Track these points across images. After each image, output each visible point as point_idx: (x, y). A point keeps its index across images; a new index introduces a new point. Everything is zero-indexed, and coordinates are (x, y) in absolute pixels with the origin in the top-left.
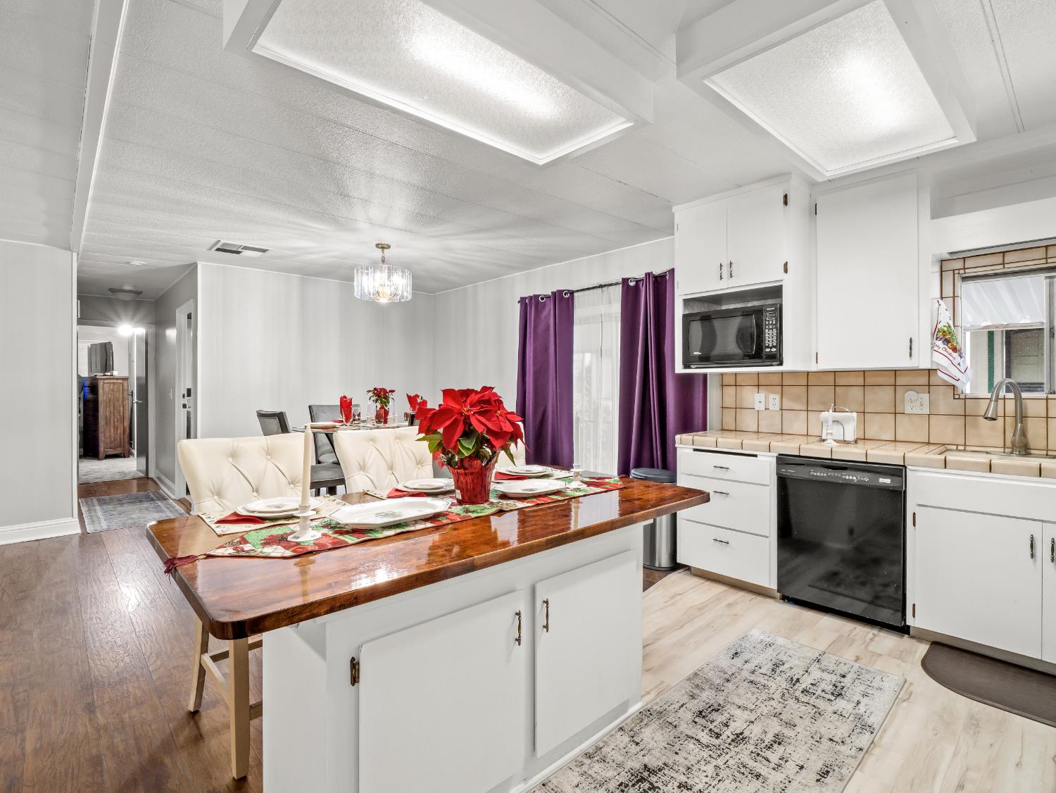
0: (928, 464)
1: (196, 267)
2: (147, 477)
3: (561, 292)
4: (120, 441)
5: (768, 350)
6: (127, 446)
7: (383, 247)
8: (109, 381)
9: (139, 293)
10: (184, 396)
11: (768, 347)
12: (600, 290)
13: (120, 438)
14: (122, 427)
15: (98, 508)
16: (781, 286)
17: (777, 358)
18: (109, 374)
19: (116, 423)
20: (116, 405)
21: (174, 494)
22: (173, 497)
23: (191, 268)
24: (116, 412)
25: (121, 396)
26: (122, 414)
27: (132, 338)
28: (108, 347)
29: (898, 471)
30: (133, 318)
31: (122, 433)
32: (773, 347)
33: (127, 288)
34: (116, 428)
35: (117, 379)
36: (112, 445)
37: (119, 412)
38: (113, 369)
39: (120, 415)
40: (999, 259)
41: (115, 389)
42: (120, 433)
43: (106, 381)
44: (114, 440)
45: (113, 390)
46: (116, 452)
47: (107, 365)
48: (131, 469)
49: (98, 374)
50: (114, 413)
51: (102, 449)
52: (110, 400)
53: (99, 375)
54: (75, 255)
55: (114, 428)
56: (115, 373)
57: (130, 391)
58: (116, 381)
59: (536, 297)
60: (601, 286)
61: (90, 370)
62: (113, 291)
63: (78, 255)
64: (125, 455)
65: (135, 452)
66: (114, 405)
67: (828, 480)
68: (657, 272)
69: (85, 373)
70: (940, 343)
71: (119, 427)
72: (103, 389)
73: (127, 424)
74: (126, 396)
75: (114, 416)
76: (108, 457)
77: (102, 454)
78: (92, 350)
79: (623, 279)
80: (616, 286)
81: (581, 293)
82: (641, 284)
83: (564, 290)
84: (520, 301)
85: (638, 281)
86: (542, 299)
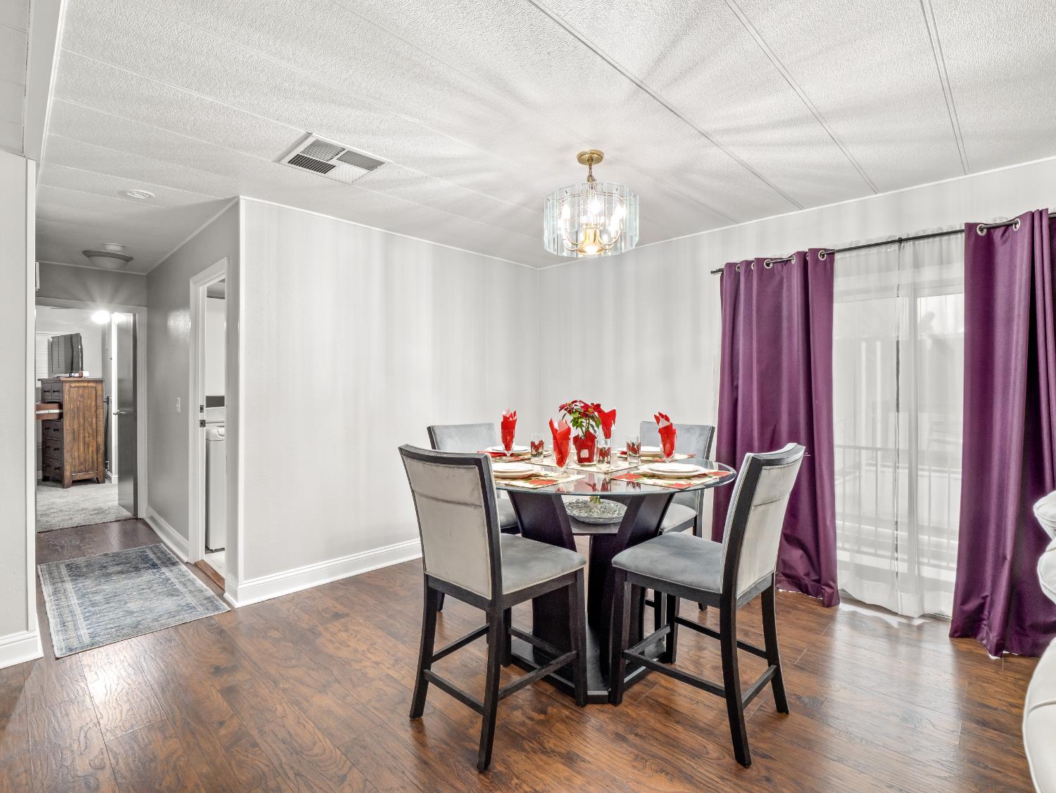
1: (237, 205)
2: (136, 518)
3: (814, 251)
4: (93, 462)
6: (101, 467)
7: (592, 159)
8: (77, 384)
9: (128, 259)
10: (202, 409)
12: (896, 246)
13: (93, 458)
14: (95, 445)
15: (69, 586)
18: (77, 375)
19: (87, 439)
20: (87, 416)
21: (188, 556)
22: (185, 559)
23: (228, 206)
24: (87, 425)
25: (93, 404)
26: (94, 426)
27: (110, 326)
28: (74, 340)
30: (111, 301)
31: (95, 451)
33: (113, 248)
34: (86, 445)
35: (89, 381)
36: (82, 467)
37: (91, 425)
38: (82, 370)
39: (92, 429)
41: (86, 395)
42: (93, 451)
43: (73, 385)
44: (85, 460)
45: (82, 396)
46: (87, 477)
47: (73, 364)
48: (110, 504)
49: (61, 375)
50: (84, 426)
51: (67, 474)
52: (78, 409)
53: (64, 376)
54: (32, 164)
55: (84, 444)
56: (86, 374)
57: (105, 397)
58: (86, 384)
60: (900, 241)
61: (51, 370)
62: (88, 254)
63: (38, 166)
64: (100, 479)
65: (114, 476)
66: (84, 417)
69: (44, 375)
71: (91, 444)
72: (69, 395)
73: (101, 439)
74: (99, 402)
75: (84, 430)
76: (77, 482)
77: (67, 479)
78: (52, 346)
79: (966, 225)
80: (945, 238)
81: (847, 254)
82: (997, 234)
83: (820, 249)
84: (719, 270)
85: (991, 229)
86: (768, 265)
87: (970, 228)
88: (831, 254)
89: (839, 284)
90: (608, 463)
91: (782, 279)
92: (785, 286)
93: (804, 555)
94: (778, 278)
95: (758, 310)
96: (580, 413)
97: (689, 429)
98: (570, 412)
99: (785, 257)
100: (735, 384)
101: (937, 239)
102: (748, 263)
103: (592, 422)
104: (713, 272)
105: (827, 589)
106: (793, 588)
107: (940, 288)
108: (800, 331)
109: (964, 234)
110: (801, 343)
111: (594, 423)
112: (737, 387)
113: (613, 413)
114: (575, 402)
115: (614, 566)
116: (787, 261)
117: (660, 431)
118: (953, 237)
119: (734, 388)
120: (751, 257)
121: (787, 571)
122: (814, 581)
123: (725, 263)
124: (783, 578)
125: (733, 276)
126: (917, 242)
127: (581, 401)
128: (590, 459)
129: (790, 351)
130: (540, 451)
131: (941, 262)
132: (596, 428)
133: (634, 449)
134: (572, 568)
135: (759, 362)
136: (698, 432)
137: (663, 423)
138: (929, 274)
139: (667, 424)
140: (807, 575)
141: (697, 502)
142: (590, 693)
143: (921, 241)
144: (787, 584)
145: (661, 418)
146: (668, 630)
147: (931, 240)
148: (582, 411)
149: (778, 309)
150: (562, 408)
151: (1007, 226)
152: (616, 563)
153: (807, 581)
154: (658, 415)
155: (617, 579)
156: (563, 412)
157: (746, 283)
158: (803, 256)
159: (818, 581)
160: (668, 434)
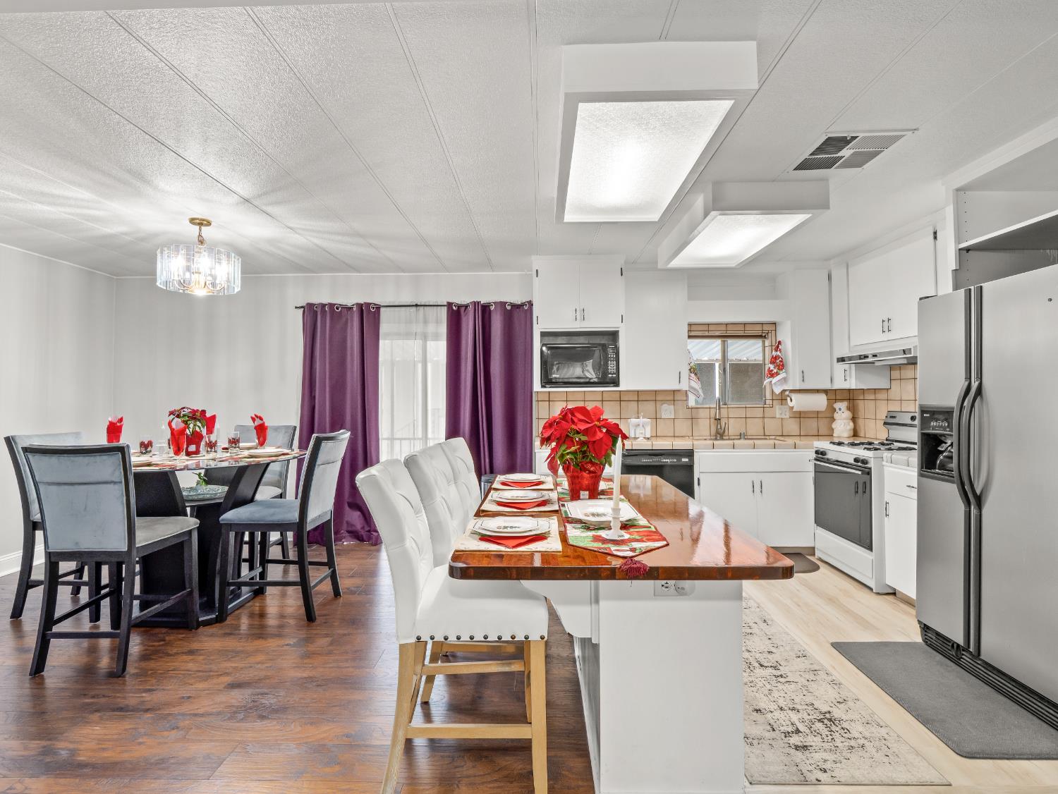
0: (706, 447)
3: (368, 305)
5: (610, 376)
7: (201, 223)
11: (610, 374)
12: (414, 308)
16: (618, 331)
17: (616, 382)
29: (690, 454)
32: (614, 374)
40: (705, 328)
59: (331, 305)
60: (417, 305)
67: (653, 464)
68: (483, 301)
70: (693, 375)
79: (448, 303)
80: (439, 308)
81: (388, 309)
82: (463, 309)
83: (371, 304)
84: (302, 307)
85: (459, 307)
86: (337, 308)
87: (450, 305)
88: (378, 308)
89: (384, 328)
90: (215, 452)
91: (347, 319)
92: (349, 324)
93: (361, 516)
94: (344, 319)
95: (330, 342)
96: (188, 417)
97: (277, 429)
98: (178, 416)
99: (349, 305)
100: (313, 395)
101: (435, 308)
102: (323, 306)
103: (198, 423)
104: (296, 308)
105: (374, 533)
106: (354, 540)
107: (436, 337)
108: (358, 358)
109: (446, 308)
110: (359, 366)
111: (200, 425)
112: (314, 397)
113: (214, 417)
114: (184, 408)
115: (221, 522)
116: (351, 308)
117: (256, 428)
118: (442, 307)
119: (312, 398)
120: (325, 300)
121: (350, 529)
122: (367, 531)
123: (306, 302)
124: (347, 534)
125: (313, 314)
126: (425, 308)
127: (187, 408)
128: (197, 452)
129: (352, 372)
130: (148, 450)
131: (437, 323)
132: (202, 429)
133: (234, 442)
134: (188, 527)
135: (330, 378)
136: (283, 431)
137: (258, 422)
138: (431, 328)
139: (261, 422)
140: (363, 528)
141: (283, 482)
142: (201, 619)
143: (428, 308)
144: (349, 538)
145: (256, 418)
146: (260, 570)
147: (432, 308)
148: (191, 415)
149: (344, 341)
150: (171, 413)
151: (466, 307)
152: (223, 520)
153: (363, 533)
154: (254, 416)
155: (223, 531)
156: (172, 417)
157: (321, 320)
158: (360, 306)
159: (369, 531)
160: (261, 430)
